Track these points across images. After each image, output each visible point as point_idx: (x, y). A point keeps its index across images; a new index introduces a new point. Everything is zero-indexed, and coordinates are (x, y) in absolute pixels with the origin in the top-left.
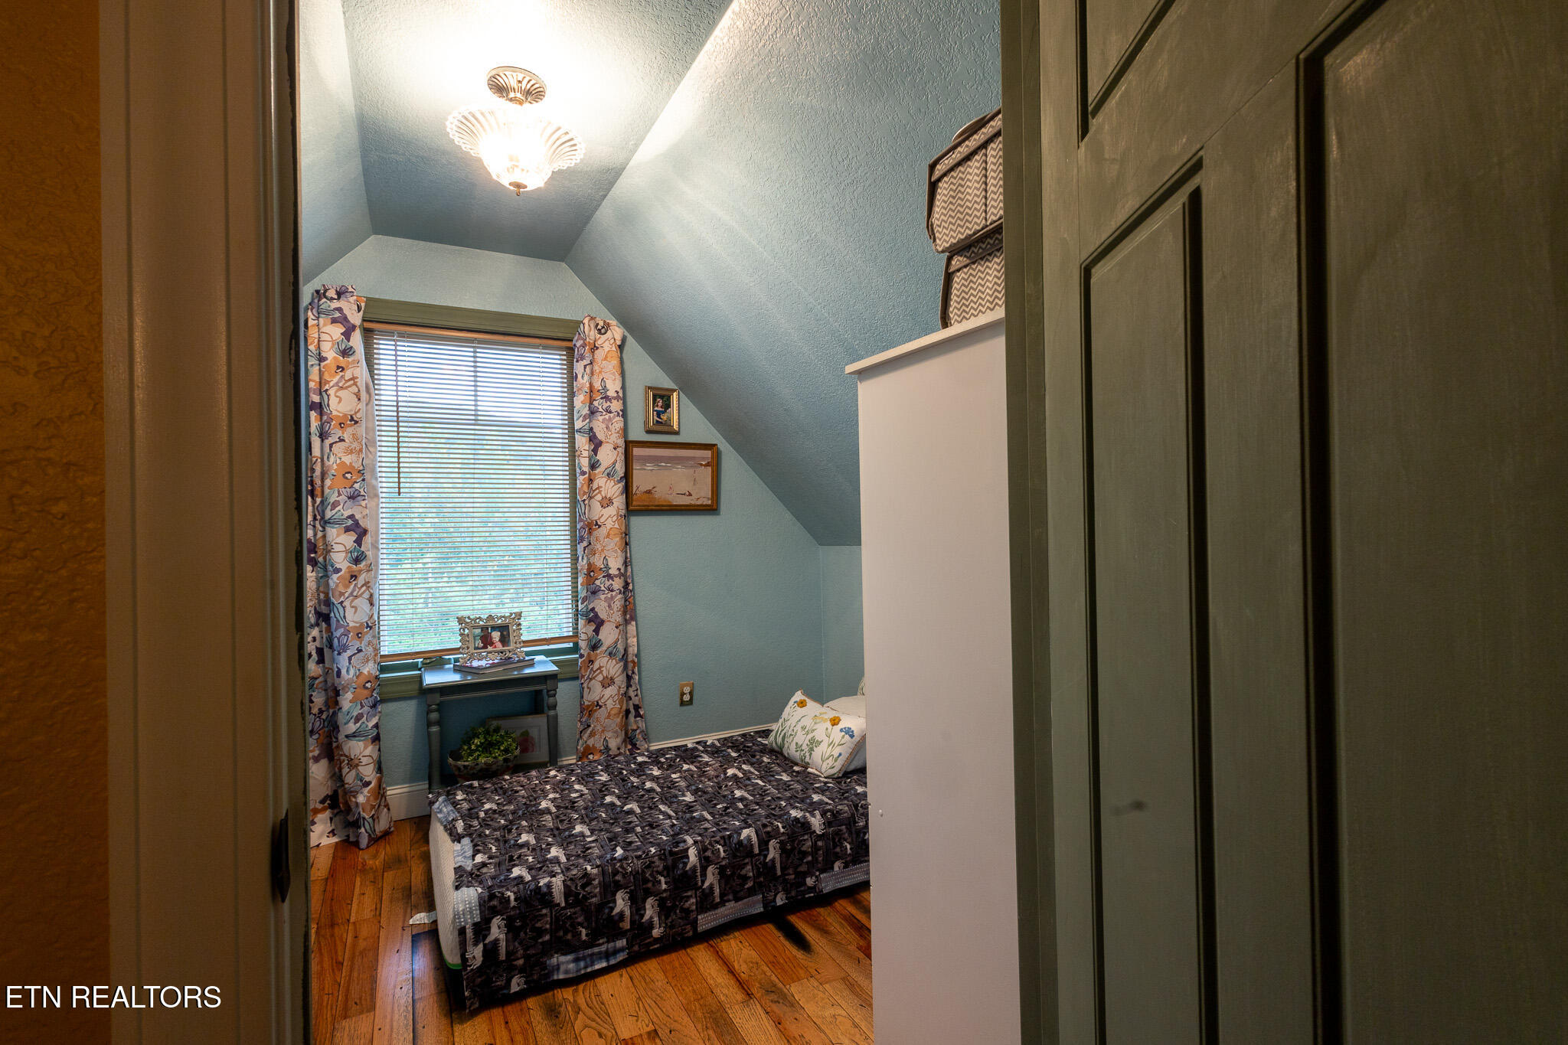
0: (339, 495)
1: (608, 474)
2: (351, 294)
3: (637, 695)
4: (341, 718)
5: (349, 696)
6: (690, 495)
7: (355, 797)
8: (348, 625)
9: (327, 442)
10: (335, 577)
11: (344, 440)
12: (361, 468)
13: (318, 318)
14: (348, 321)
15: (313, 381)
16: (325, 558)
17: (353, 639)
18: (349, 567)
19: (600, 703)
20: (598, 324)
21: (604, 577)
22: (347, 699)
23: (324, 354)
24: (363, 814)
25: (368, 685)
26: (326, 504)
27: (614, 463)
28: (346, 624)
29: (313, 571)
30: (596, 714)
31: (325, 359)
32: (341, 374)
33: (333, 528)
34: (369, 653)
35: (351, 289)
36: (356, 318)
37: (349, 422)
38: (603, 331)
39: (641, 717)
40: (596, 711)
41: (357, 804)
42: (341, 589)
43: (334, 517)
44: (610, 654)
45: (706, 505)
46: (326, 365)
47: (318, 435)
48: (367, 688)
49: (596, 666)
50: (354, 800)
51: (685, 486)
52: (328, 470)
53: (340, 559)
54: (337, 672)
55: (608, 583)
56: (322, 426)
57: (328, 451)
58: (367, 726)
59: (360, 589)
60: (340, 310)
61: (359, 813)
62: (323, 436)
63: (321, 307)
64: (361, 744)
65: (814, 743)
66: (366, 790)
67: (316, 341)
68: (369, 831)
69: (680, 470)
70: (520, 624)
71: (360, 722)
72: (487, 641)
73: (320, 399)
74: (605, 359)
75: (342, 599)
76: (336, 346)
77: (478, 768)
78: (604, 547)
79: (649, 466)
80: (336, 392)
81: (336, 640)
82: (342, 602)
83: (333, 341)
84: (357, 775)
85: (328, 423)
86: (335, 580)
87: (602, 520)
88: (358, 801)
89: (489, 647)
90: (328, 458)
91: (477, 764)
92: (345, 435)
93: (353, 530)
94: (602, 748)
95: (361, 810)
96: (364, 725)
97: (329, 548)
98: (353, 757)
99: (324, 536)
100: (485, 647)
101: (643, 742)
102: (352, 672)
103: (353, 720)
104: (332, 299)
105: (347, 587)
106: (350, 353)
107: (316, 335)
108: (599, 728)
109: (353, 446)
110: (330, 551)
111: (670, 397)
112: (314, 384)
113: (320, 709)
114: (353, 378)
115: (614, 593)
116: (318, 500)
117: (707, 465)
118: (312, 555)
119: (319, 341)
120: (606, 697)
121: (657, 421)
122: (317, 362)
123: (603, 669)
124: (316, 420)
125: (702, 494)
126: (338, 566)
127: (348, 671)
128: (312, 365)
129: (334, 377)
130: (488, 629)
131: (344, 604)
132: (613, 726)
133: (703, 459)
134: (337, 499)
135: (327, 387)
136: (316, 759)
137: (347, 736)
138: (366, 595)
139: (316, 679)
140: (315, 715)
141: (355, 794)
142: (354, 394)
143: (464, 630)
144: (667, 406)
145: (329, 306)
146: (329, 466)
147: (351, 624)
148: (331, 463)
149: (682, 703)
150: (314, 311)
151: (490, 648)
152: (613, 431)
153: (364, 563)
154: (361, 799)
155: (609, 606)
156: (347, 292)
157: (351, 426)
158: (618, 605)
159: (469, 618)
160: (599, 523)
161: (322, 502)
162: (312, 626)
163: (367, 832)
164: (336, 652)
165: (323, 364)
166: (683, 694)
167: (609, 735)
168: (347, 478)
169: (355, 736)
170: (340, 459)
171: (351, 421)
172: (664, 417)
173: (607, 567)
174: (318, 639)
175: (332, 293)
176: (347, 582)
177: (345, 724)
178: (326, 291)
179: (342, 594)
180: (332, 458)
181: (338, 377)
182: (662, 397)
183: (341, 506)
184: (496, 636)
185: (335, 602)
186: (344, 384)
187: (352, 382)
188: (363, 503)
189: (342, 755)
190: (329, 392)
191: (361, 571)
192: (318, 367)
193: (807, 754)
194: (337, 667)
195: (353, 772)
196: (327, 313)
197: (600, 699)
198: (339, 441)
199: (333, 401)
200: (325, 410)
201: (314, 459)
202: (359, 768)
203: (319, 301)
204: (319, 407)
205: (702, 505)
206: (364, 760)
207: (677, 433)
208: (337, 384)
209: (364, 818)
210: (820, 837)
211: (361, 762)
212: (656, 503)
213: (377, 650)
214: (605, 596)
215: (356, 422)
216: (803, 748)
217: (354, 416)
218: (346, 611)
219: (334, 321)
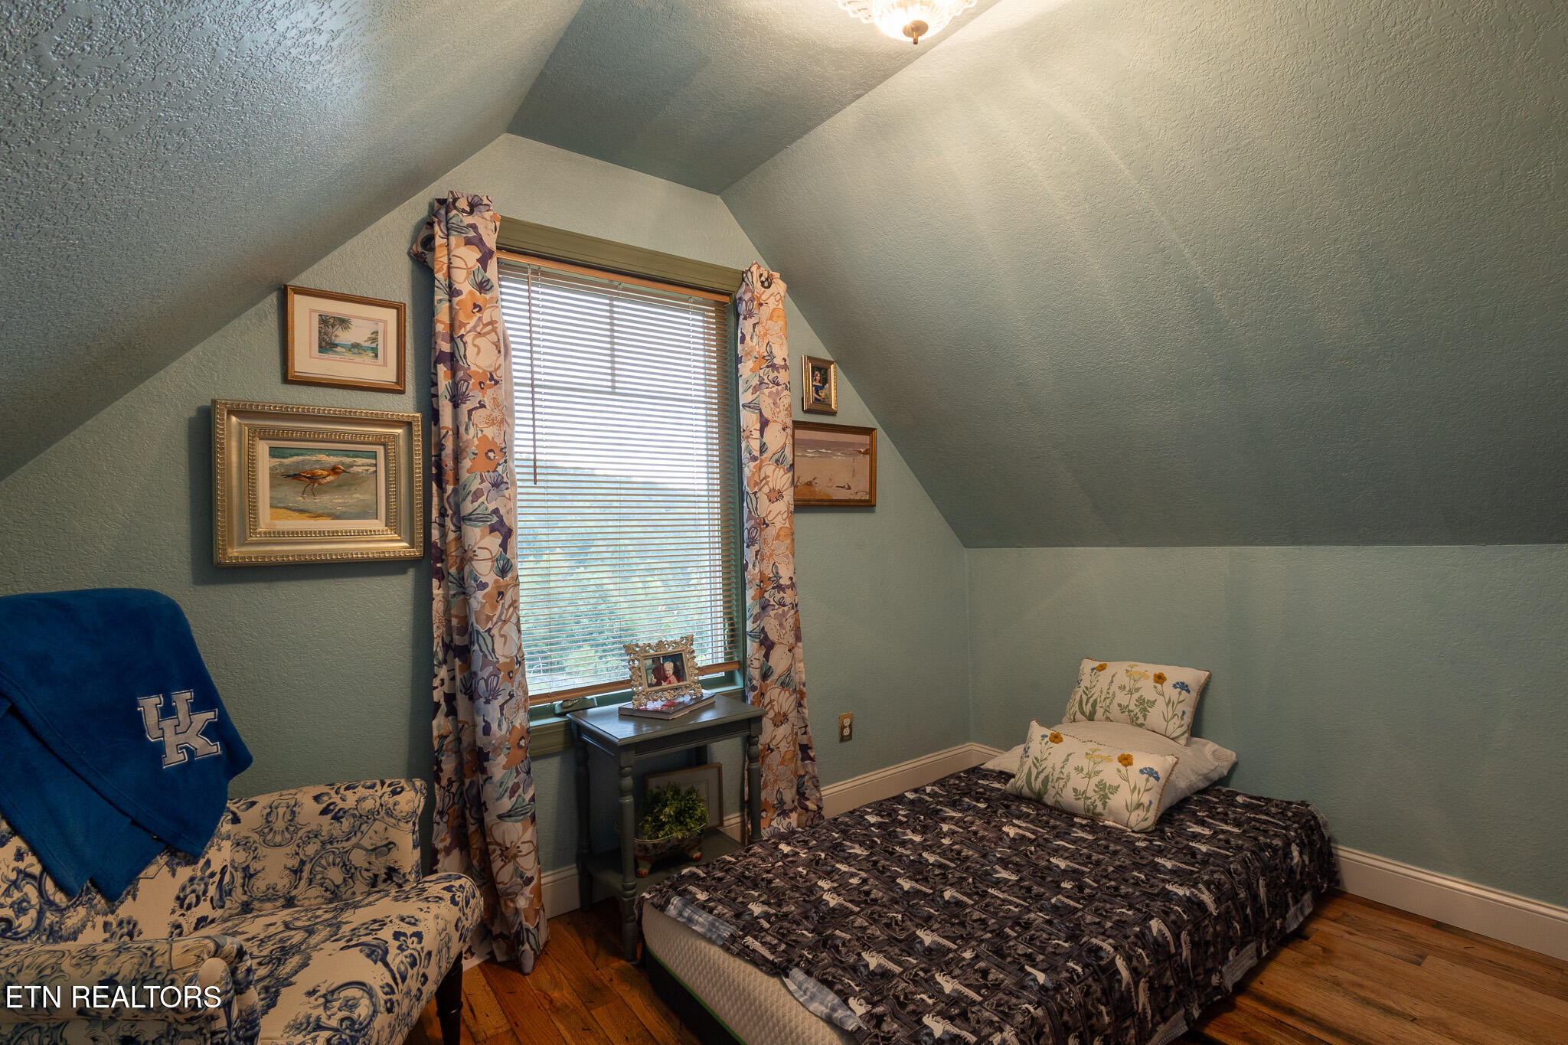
0: (483, 481)
1: (777, 461)
2: (487, 208)
3: (805, 733)
4: (489, 792)
5: (502, 759)
6: (849, 488)
7: (513, 901)
8: (498, 662)
9: (465, 408)
10: (480, 594)
11: (484, 406)
12: (503, 445)
13: (448, 236)
14: (483, 244)
15: (442, 322)
16: (461, 569)
17: (503, 682)
18: (496, 581)
19: (771, 747)
20: (761, 275)
21: (773, 588)
22: (498, 764)
23: (457, 286)
24: (527, 924)
25: (522, 743)
26: (463, 493)
27: (783, 447)
28: (495, 660)
29: (440, 587)
30: (768, 760)
31: (459, 293)
32: (479, 315)
33: (476, 526)
34: (519, 698)
35: (486, 201)
36: (491, 241)
37: (488, 382)
38: (766, 284)
39: (812, 759)
40: (768, 755)
41: (517, 911)
42: (488, 611)
43: (478, 511)
44: (782, 684)
45: (865, 501)
46: (461, 300)
47: (449, 397)
48: (521, 747)
49: (767, 700)
50: (512, 905)
51: (843, 478)
52: (467, 447)
53: (484, 569)
54: (484, 727)
55: (778, 596)
56: (455, 385)
57: (467, 420)
58: (524, 800)
59: (508, 610)
60: (474, 227)
61: (521, 923)
62: (456, 400)
63: (453, 221)
64: (519, 825)
65: (1105, 791)
66: (527, 890)
67: (445, 267)
68: (534, 947)
69: (839, 458)
70: (693, 651)
71: (516, 795)
72: (660, 676)
73: (452, 348)
74: (771, 318)
75: (489, 625)
76: (472, 276)
77: (669, 845)
78: (773, 551)
79: (810, 453)
80: (474, 339)
81: (482, 683)
82: (489, 630)
83: (467, 269)
84: (516, 869)
85: (465, 381)
86: (480, 599)
87: (770, 518)
88: (518, 906)
89: (663, 683)
90: (466, 429)
91: (669, 841)
92: (485, 399)
93: (498, 530)
94: (776, 802)
95: (523, 919)
96: (520, 799)
97: (470, 554)
98: (508, 846)
99: (459, 539)
100: (659, 684)
101: (814, 791)
102: (505, 726)
103: (508, 794)
104: (464, 211)
105: (494, 608)
106: (488, 287)
107: (445, 260)
108: (771, 777)
109: (494, 415)
110: (471, 559)
111: (827, 370)
112: (442, 326)
113: (449, 779)
114: (492, 323)
115: (786, 608)
116: (450, 488)
117: (865, 453)
118: (439, 565)
119: (449, 268)
120: (778, 738)
121: (816, 398)
122: (447, 297)
123: (775, 703)
124: (445, 376)
125: (859, 490)
126: (483, 579)
127: (499, 725)
128: (441, 300)
129: (471, 318)
130: (659, 658)
131: (493, 632)
132: (788, 773)
133: (862, 445)
134: (480, 487)
135: (462, 332)
136: (448, 851)
137: (500, 817)
138: (514, 620)
139: (446, 737)
140: (444, 788)
141: (513, 896)
142: (493, 343)
143: (633, 661)
144: (825, 380)
145: (462, 221)
146: (467, 441)
147: (502, 660)
148: (470, 436)
149: (843, 739)
150: (443, 225)
151: (664, 685)
152: (782, 407)
153: (510, 575)
154: (522, 903)
155: (781, 625)
156: (481, 204)
157: (491, 387)
158: (791, 624)
159: (637, 645)
160: (767, 522)
161: (455, 491)
162: (440, 664)
163: (532, 949)
164: (483, 700)
165: (456, 300)
166: (843, 728)
167: (783, 785)
168: (489, 458)
169: (510, 816)
170: (482, 431)
171: (490, 380)
172: (822, 394)
173: (777, 576)
174: (446, 682)
175: (463, 204)
176: (495, 602)
177: (497, 799)
178: (455, 200)
179: (489, 618)
180: (472, 430)
181: (475, 319)
182: (820, 369)
183: (484, 497)
184: (669, 667)
185: (481, 630)
186: (482, 329)
187: (490, 327)
188: (507, 493)
189: (491, 843)
190: (465, 339)
191: (508, 585)
192: (447, 304)
193: (1099, 804)
194: (484, 720)
195: (510, 867)
196: (460, 230)
197: (771, 741)
198: (480, 407)
199: (471, 351)
200: (461, 363)
201: (445, 431)
202: (518, 859)
203: (447, 213)
204: (452, 360)
205: (860, 501)
206: (525, 848)
207: (834, 413)
208: (474, 327)
209: (528, 930)
210: (1217, 918)
211: (521, 851)
212: (817, 498)
213: (526, 692)
214: (775, 612)
215: (497, 383)
216: (1088, 795)
217: (494, 374)
218: (495, 642)
219: (468, 242)
